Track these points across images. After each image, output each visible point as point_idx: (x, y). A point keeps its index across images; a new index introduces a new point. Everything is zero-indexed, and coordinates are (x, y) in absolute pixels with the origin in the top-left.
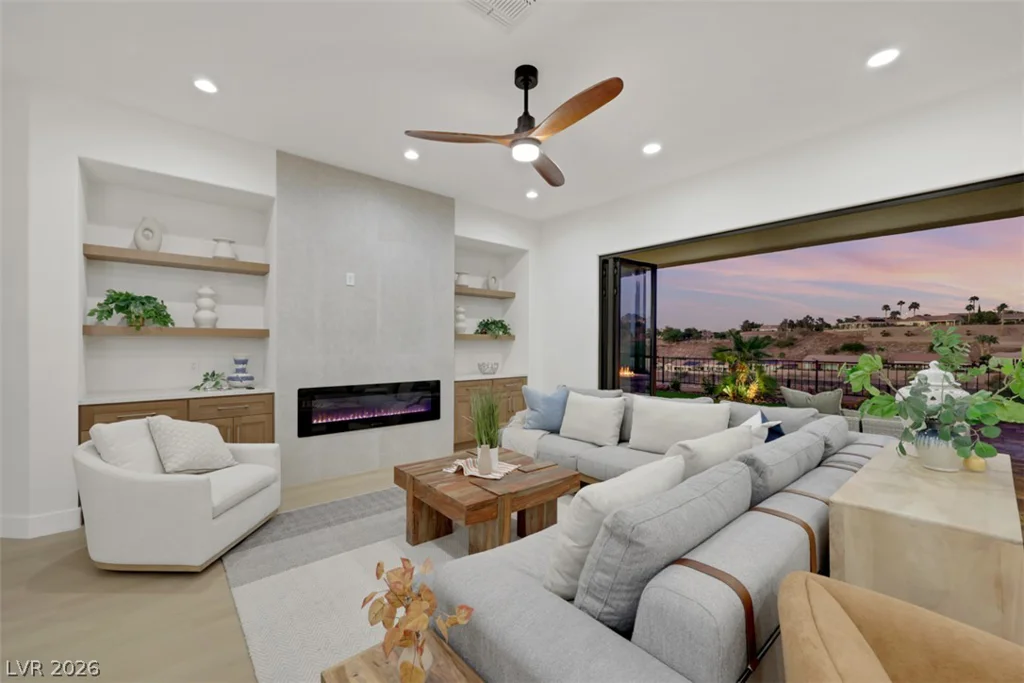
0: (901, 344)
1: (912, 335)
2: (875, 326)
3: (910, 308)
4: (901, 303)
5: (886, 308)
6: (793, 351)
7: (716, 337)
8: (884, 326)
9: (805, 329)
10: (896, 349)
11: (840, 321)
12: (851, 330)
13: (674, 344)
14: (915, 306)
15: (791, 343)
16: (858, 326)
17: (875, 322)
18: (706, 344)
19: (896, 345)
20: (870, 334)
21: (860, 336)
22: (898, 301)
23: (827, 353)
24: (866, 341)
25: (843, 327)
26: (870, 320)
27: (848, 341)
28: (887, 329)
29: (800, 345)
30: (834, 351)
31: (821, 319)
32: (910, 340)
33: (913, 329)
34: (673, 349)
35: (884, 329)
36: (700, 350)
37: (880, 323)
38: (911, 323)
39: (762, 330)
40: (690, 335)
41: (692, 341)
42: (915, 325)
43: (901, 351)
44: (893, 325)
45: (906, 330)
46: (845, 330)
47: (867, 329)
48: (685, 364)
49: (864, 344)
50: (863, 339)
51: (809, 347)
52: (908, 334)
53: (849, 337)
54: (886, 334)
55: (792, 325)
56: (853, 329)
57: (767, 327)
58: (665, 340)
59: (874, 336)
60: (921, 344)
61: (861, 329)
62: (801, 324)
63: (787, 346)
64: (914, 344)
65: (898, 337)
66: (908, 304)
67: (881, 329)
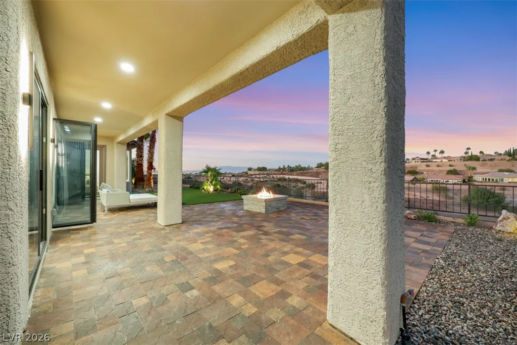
0: (434, 171)
1: (440, 166)
2: (423, 162)
3: (440, 153)
4: (436, 151)
5: (428, 153)
10: (432, 173)
14: (442, 152)
16: (415, 162)
17: (423, 160)
19: (432, 171)
20: (420, 166)
21: (416, 167)
22: (434, 150)
24: (419, 169)
25: (409, 162)
26: (421, 159)
27: (410, 169)
28: (428, 163)
32: (439, 168)
33: (440, 164)
37: (425, 160)
38: (440, 161)
42: (441, 161)
43: (434, 174)
44: (431, 161)
45: (437, 164)
46: (410, 164)
47: (419, 163)
49: (418, 171)
50: (417, 168)
52: (438, 166)
53: (412, 167)
54: (428, 166)
56: (413, 163)
58: (326, 169)
59: (422, 167)
60: (443, 171)
61: (417, 163)
64: (440, 171)
65: (433, 167)
66: (439, 151)
67: (426, 164)
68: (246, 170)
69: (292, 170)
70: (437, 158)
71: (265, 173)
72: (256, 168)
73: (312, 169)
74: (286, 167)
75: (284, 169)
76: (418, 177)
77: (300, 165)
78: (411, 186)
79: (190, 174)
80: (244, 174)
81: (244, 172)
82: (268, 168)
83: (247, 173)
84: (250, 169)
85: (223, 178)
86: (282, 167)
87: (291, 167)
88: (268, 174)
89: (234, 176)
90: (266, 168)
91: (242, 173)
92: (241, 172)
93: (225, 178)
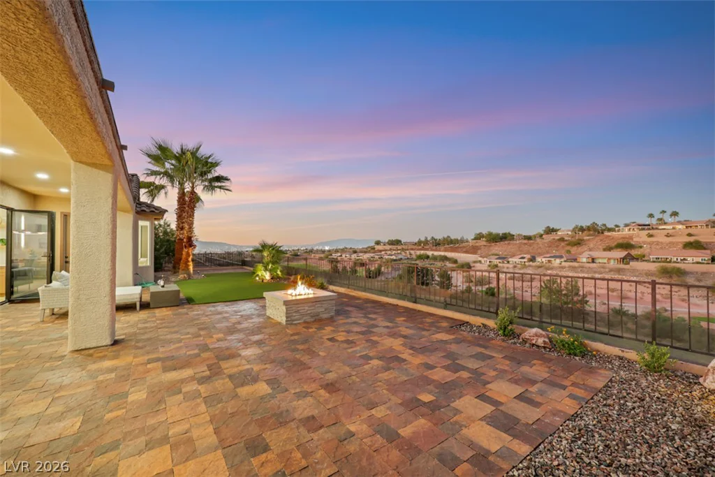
0: (662, 243)
1: (671, 236)
2: (644, 229)
3: (671, 215)
4: (664, 212)
5: (651, 216)
6: (580, 248)
7: (525, 239)
8: (649, 229)
9: (591, 232)
10: (658, 247)
11: (617, 226)
12: (624, 233)
13: (493, 244)
14: (675, 214)
15: (579, 243)
16: (629, 230)
17: (643, 227)
18: (516, 244)
19: (658, 243)
20: (638, 236)
21: (631, 238)
22: (661, 210)
23: (604, 250)
24: (635, 241)
25: (619, 231)
26: (640, 225)
27: (621, 241)
28: (651, 232)
29: (585, 244)
30: (609, 249)
31: (605, 225)
32: (670, 239)
33: (670, 232)
34: (492, 248)
35: (649, 231)
36: (511, 248)
37: (646, 227)
38: (671, 227)
39: (559, 233)
40: (505, 237)
41: (506, 242)
42: (674, 228)
43: (661, 248)
44: (657, 229)
45: (665, 232)
46: (620, 233)
47: (636, 231)
48: (496, 259)
49: (633, 243)
50: (633, 239)
51: (592, 246)
52: (668, 236)
53: (624, 238)
54: (650, 236)
55: (582, 229)
56: (626, 232)
57: (563, 231)
58: (487, 241)
59: (641, 237)
60: (678, 243)
61: (631, 232)
62: (589, 229)
63: (575, 245)
64: (671, 243)
65: (660, 237)
66: (669, 213)
67: (646, 232)
68: (372, 244)
69: (437, 244)
70: (665, 223)
71: (399, 247)
72: (387, 241)
73: (467, 242)
74: (429, 239)
75: (426, 242)
76: (634, 252)
77: (449, 237)
78: (622, 266)
79: (298, 250)
80: (369, 249)
81: (369, 247)
82: (403, 241)
83: (373, 248)
84: (378, 243)
85: (341, 256)
86: (423, 239)
87: (436, 240)
88: (403, 249)
89: (355, 252)
90: (400, 241)
91: (367, 248)
92: (366, 246)
93: (344, 256)
